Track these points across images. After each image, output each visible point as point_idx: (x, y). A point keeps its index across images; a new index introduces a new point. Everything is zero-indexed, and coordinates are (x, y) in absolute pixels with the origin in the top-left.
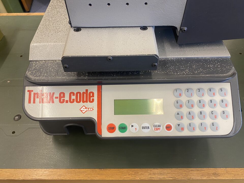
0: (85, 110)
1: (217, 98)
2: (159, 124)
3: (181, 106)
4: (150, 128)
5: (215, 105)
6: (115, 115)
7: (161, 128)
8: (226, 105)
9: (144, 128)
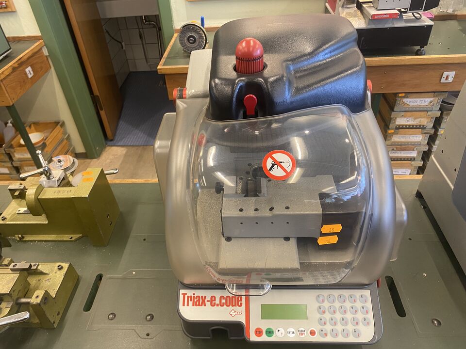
0: (235, 314)
1: (358, 305)
2: (304, 329)
3: (324, 312)
4: (295, 332)
5: (356, 311)
6: (262, 319)
7: (305, 333)
8: (367, 312)
9: (289, 333)
